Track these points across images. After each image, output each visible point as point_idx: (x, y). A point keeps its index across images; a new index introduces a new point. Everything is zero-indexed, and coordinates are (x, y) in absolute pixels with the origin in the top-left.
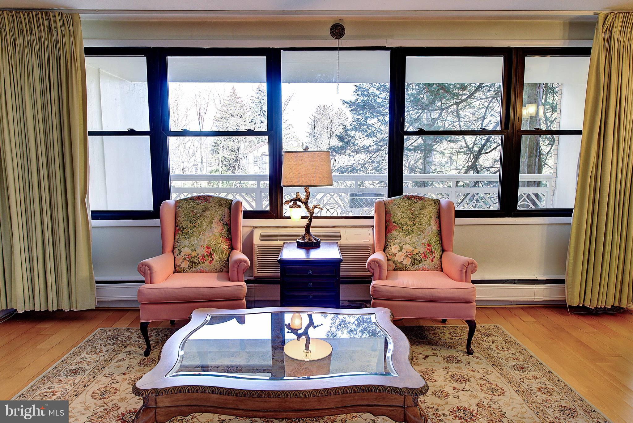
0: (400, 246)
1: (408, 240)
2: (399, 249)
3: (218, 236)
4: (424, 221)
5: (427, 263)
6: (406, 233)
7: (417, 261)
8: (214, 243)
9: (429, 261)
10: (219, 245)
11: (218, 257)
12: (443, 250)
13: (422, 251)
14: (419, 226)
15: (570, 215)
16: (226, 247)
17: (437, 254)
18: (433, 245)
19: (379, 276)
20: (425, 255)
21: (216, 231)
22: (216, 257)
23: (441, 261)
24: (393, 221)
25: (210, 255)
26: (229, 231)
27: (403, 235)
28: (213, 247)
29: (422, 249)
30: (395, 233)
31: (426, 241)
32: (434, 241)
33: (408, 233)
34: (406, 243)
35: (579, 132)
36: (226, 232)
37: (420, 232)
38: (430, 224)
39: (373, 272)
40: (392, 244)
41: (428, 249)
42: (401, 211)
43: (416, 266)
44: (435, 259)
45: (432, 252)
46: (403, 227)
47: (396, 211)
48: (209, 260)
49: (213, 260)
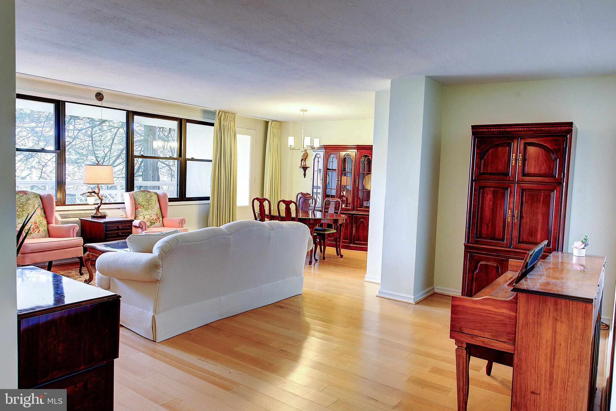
0: (143, 216)
1: (147, 213)
2: (143, 218)
3: (40, 216)
4: (153, 203)
5: (157, 224)
7: (153, 223)
8: (38, 220)
9: (158, 222)
10: (42, 221)
11: (42, 229)
12: (163, 217)
14: (151, 206)
15: (209, 200)
16: (46, 222)
17: (161, 219)
18: (159, 214)
19: (145, 229)
20: (156, 220)
21: (38, 213)
22: (41, 229)
23: (163, 223)
24: (138, 203)
25: (38, 228)
26: (45, 212)
27: (144, 210)
28: (38, 222)
29: (155, 217)
30: (140, 210)
31: (155, 213)
32: (159, 212)
33: (146, 209)
34: (146, 215)
35: (211, 161)
36: (43, 213)
37: (152, 208)
38: (156, 204)
39: (142, 227)
40: (139, 215)
41: (157, 217)
42: (141, 198)
43: (153, 226)
44: (161, 221)
45: (159, 218)
46: (143, 207)
47: (138, 198)
48: (38, 231)
49: (40, 230)
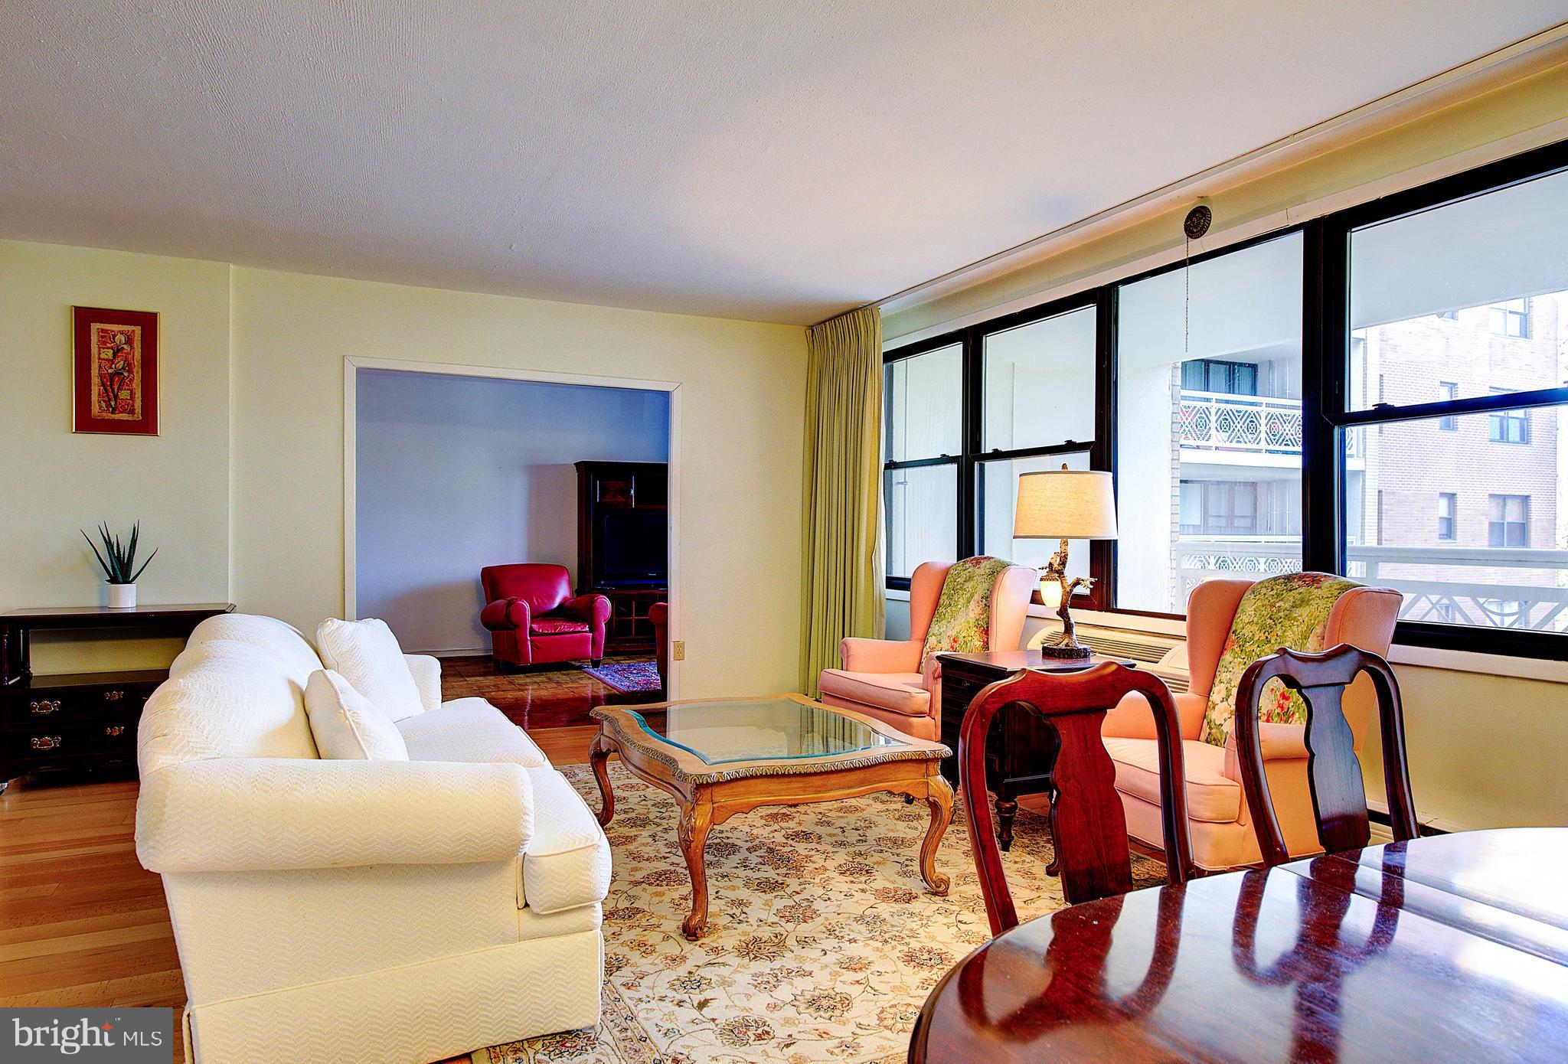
0: (1227, 688)
2: (1224, 693)
3: (971, 624)
4: (1292, 635)
6: (1245, 660)
8: (963, 635)
10: (970, 638)
13: (1266, 707)
20: (1268, 717)
21: (971, 615)
27: (1240, 663)
28: (961, 640)
36: (986, 619)
38: (1303, 645)
42: (1254, 607)
46: (1243, 646)
